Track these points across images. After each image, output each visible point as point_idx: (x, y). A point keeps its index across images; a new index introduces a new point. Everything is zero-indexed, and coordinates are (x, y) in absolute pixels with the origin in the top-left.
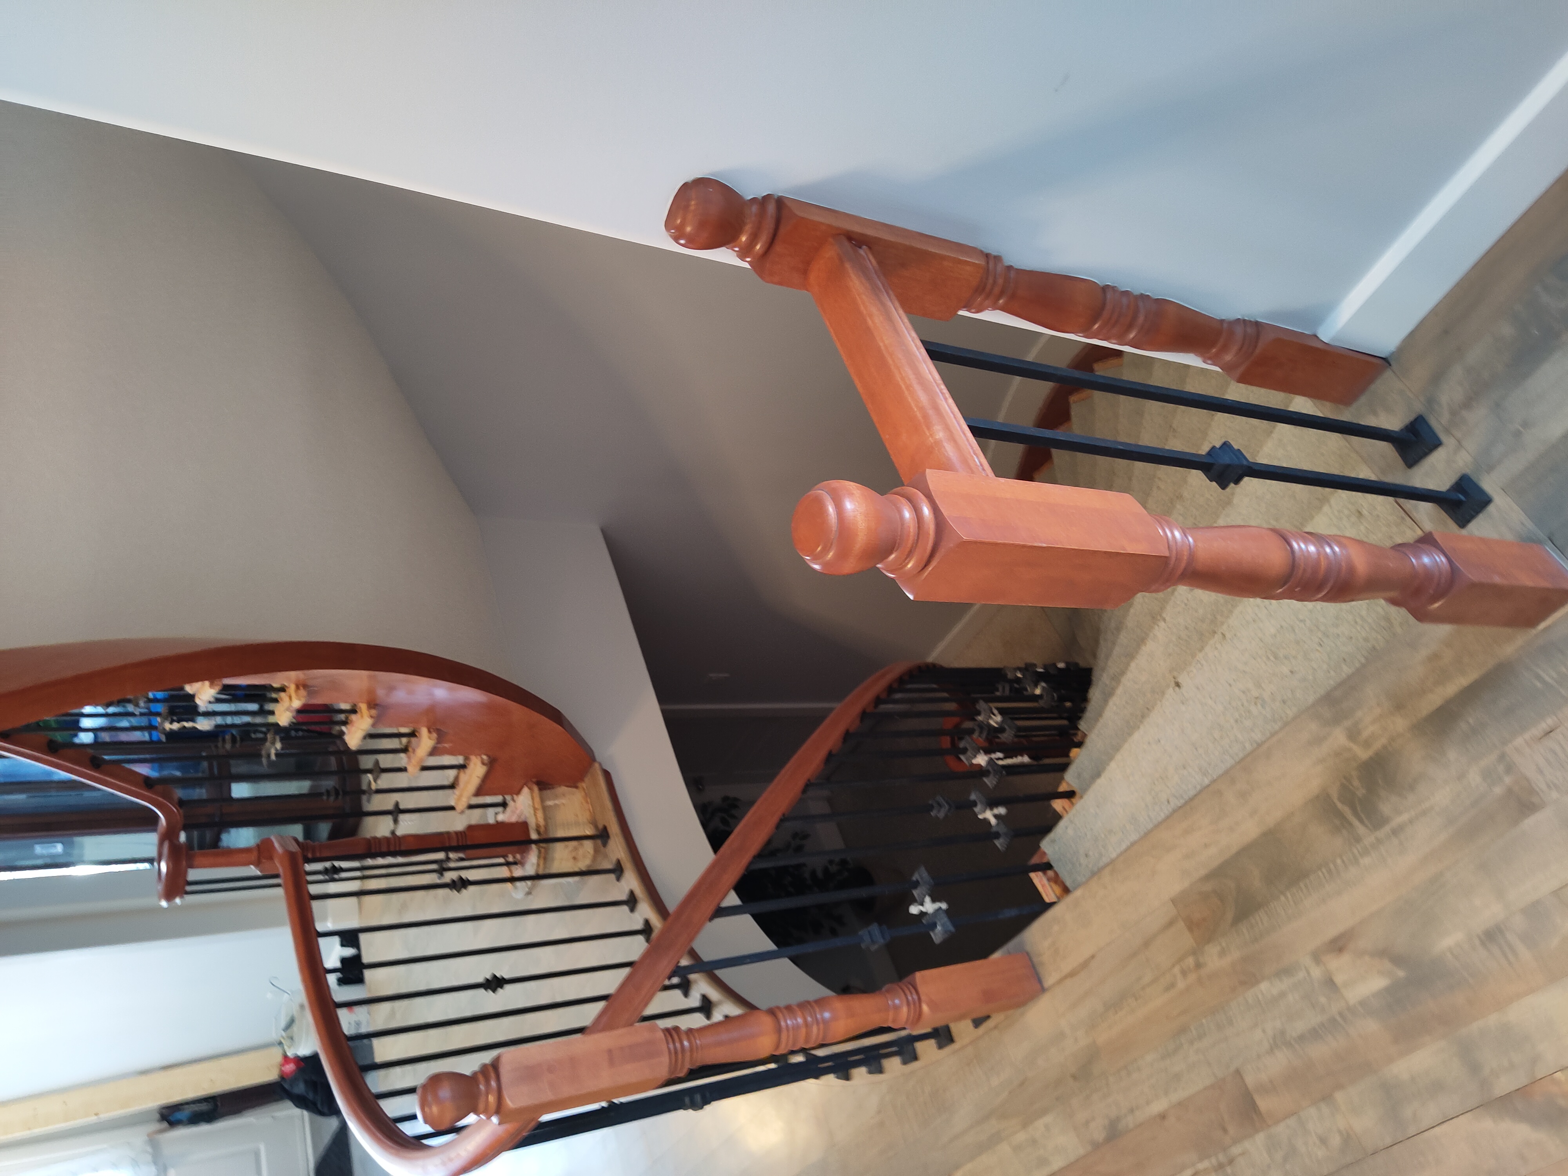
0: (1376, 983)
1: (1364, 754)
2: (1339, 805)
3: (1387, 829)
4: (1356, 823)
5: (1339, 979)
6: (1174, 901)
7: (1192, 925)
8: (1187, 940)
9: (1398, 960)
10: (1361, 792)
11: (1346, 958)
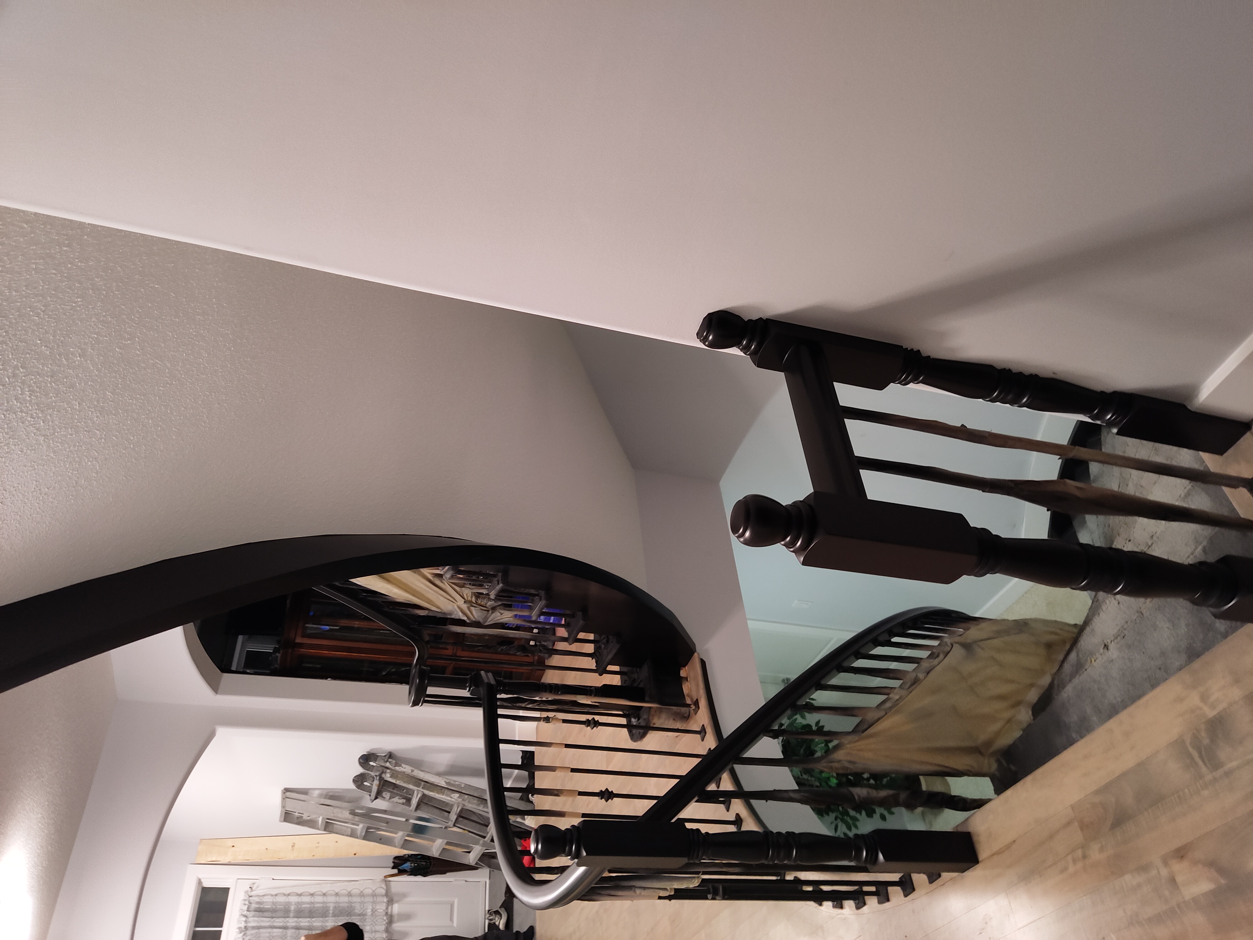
0: (1204, 886)
1: (1210, 713)
2: (1191, 749)
3: (1221, 771)
4: (1200, 763)
5: (1179, 879)
6: (1072, 807)
7: (1083, 826)
8: (1078, 837)
9: (1221, 871)
10: (1206, 741)
11: (1185, 864)
